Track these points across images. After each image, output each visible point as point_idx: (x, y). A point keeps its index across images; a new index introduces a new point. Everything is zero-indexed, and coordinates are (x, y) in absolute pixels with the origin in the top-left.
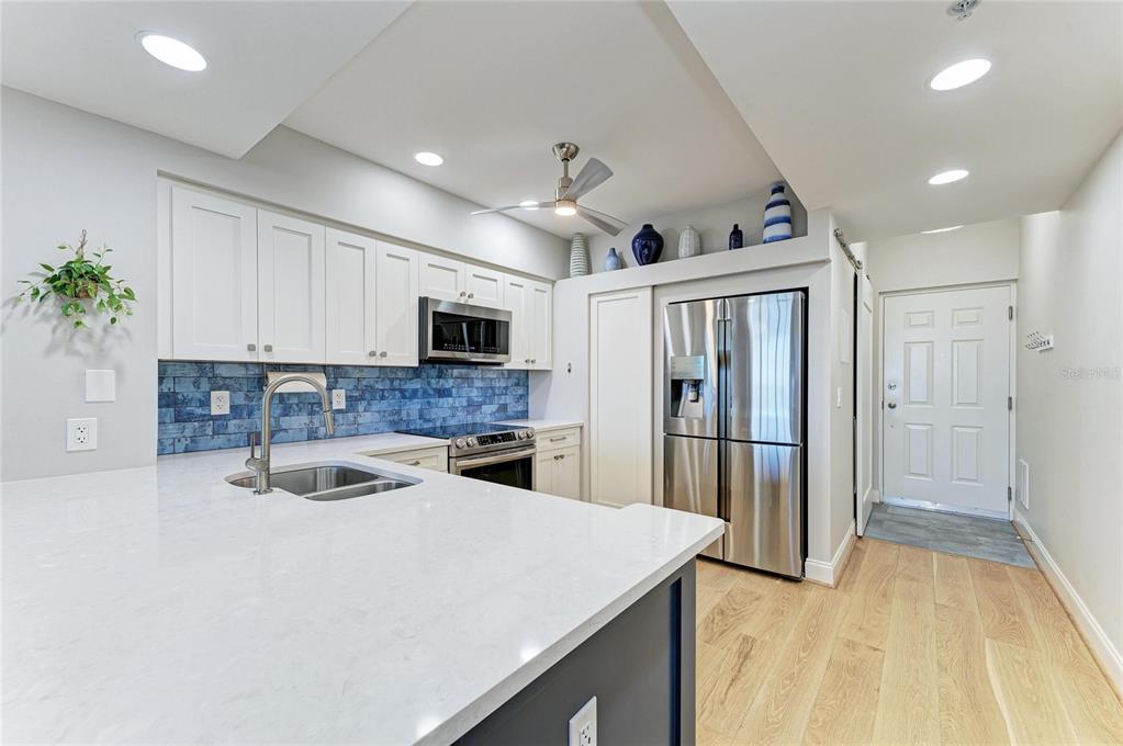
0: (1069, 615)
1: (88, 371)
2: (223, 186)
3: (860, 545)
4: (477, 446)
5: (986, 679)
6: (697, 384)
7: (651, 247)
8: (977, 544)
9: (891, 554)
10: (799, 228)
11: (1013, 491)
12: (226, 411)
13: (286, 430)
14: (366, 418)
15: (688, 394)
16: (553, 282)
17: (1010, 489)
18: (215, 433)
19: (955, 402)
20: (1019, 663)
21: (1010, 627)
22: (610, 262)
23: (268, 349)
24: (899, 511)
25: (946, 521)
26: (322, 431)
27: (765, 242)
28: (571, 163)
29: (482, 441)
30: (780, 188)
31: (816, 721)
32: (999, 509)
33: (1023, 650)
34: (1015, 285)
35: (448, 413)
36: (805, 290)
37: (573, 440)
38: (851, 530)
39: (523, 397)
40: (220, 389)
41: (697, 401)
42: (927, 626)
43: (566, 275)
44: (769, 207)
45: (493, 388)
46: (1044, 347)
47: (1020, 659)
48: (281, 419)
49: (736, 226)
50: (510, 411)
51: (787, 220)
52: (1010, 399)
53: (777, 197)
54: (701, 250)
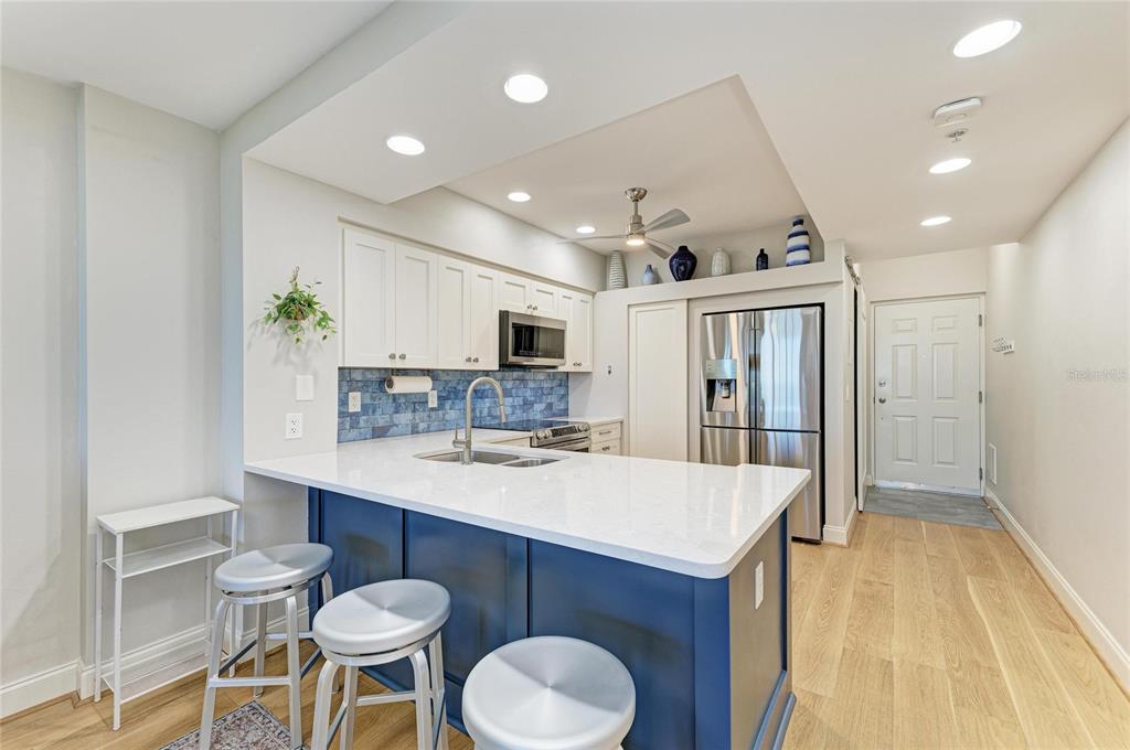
0: (1027, 559)
1: (298, 377)
2: (378, 227)
3: (862, 517)
4: (551, 438)
5: (968, 598)
6: (728, 383)
7: (686, 265)
8: (955, 514)
9: (888, 523)
10: (816, 254)
11: (984, 472)
12: (358, 409)
13: (397, 425)
14: (452, 415)
15: (721, 392)
16: (594, 294)
17: (981, 469)
18: (352, 427)
19: (935, 396)
20: (991, 589)
21: (984, 568)
22: (648, 277)
23: (403, 357)
24: (889, 492)
25: (928, 499)
26: (422, 426)
27: (788, 265)
28: (640, 203)
29: (555, 433)
30: (800, 222)
31: (852, 625)
32: (971, 486)
33: (994, 581)
34: (983, 297)
35: (509, 410)
36: (822, 305)
37: (615, 434)
38: (854, 507)
39: (564, 397)
40: (354, 391)
41: (728, 397)
42: (922, 570)
43: (604, 287)
44: (790, 236)
45: (542, 388)
46: (1005, 349)
47: (992, 586)
48: (395, 416)
49: (762, 251)
50: (554, 410)
51: (807, 248)
52: (980, 393)
53: (798, 228)
54: (731, 270)
